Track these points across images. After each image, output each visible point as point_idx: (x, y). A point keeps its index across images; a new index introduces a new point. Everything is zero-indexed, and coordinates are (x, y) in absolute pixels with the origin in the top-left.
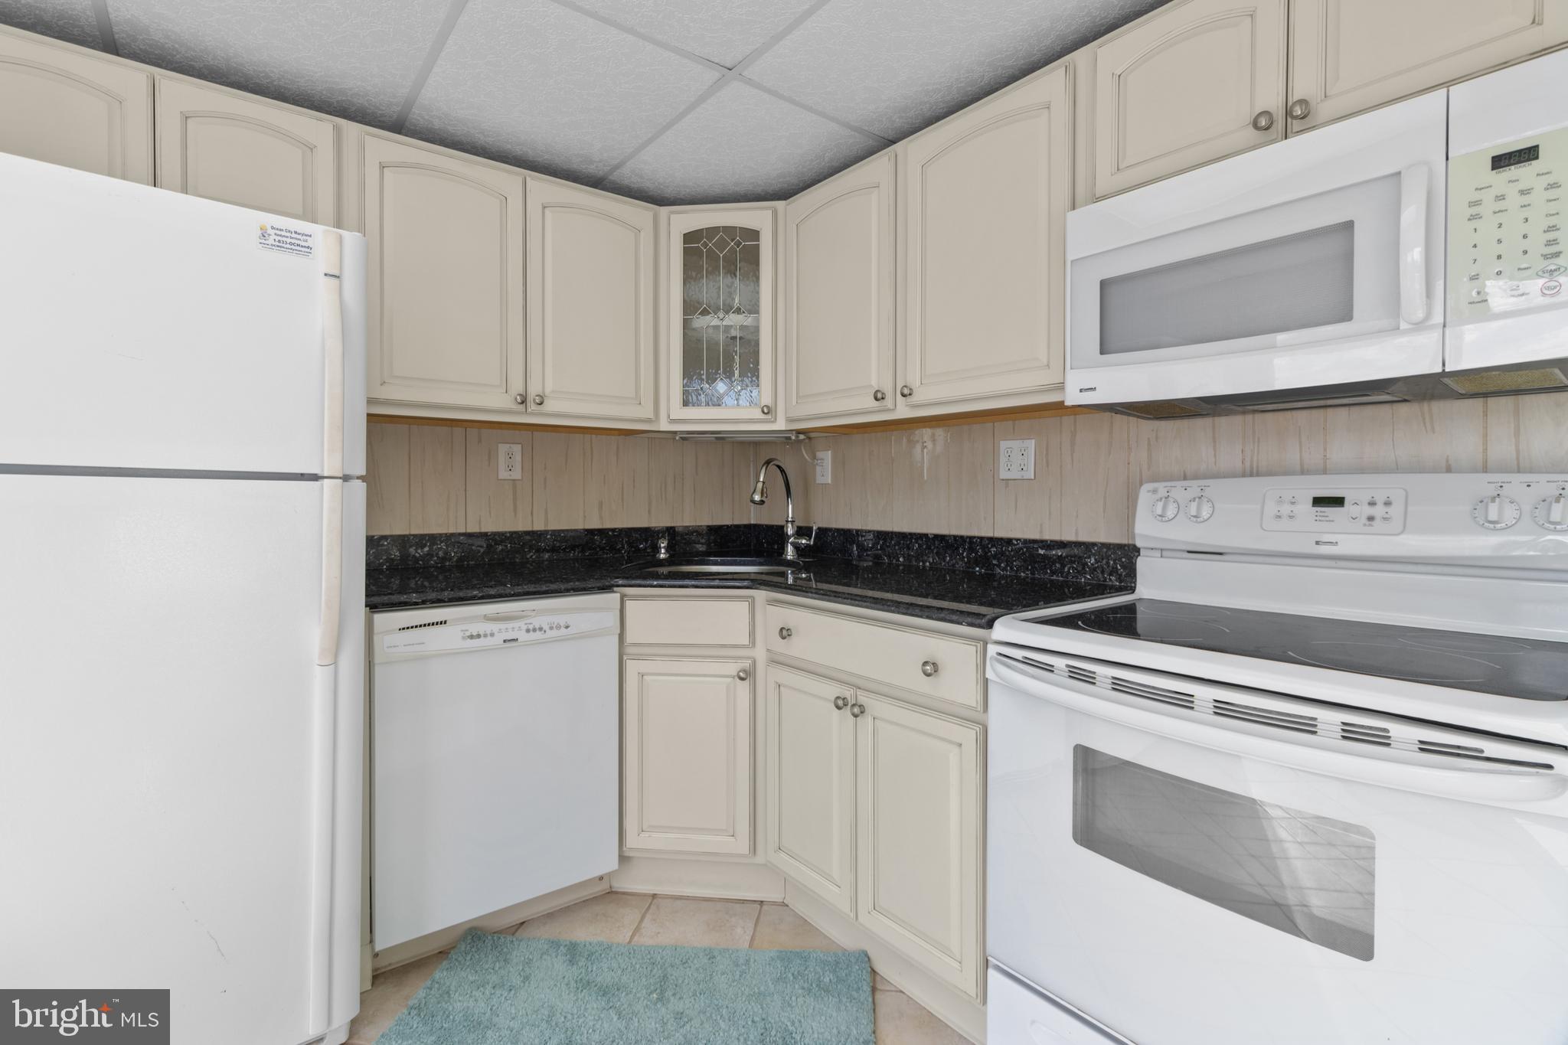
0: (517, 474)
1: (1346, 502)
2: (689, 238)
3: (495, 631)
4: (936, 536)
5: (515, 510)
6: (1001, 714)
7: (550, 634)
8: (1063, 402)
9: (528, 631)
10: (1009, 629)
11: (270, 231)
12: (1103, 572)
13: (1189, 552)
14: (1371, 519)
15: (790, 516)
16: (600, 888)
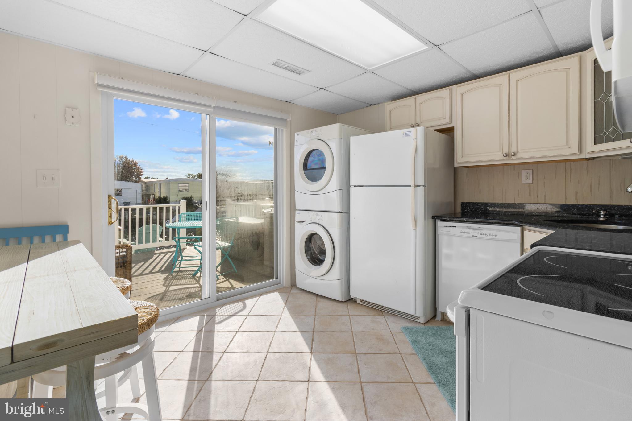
0: (530, 181)
3: (470, 232)
5: (530, 195)
7: (489, 237)
9: (481, 234)
11: (404, 133)
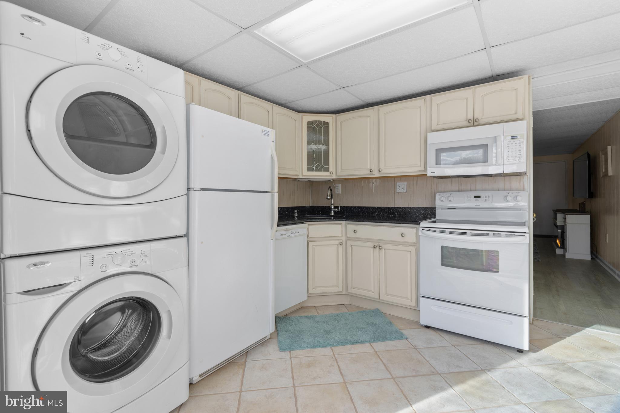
1: (481, 197)
2: (308, 123)
4: (378, 207)
6: (423, 242)
7: (296, 234)
8: (426, 174)
9: (292, 233)
10: (423, 224)
11: (264, 131)
12: (426, 214)
13: (448, 208)
14: (486, 200)
15: (332, 203)
16: (300, 306)
